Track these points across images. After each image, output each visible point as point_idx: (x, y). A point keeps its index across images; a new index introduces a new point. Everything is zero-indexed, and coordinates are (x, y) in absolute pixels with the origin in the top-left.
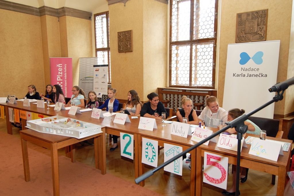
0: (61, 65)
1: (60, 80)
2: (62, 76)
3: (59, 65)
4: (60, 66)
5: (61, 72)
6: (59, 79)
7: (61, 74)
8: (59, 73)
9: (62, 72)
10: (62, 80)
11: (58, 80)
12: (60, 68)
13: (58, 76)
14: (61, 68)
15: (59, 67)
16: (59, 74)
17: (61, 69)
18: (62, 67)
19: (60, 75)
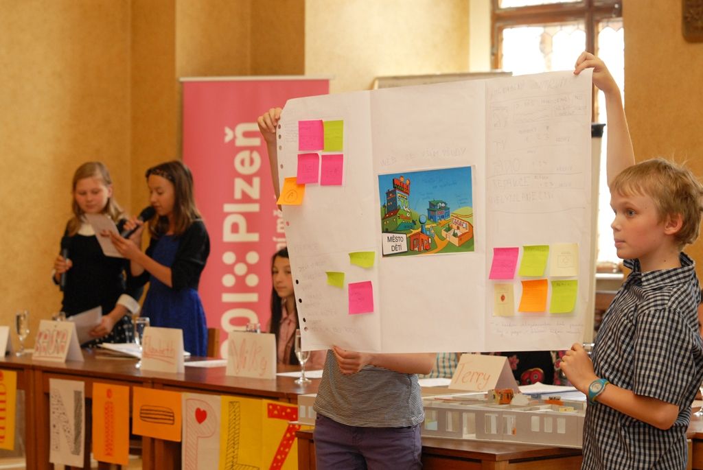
0: (254, 127)
1: (244, 236)
2: (255, 208)
3: (242, 128)
4: (247, 135)
5: (248, 179)
6: (235, 228)
7: (255, 192)
8: (240, 185)
9: (256, 181)
10: (254, 237)
11: (228, 237)
12: (244, 155)
13: (228, 208)
14: (251, 149)
15: (241, 141)
16: (238, 195)
17: (256, 156)
18: (256, 142)
19: (246, 199)
